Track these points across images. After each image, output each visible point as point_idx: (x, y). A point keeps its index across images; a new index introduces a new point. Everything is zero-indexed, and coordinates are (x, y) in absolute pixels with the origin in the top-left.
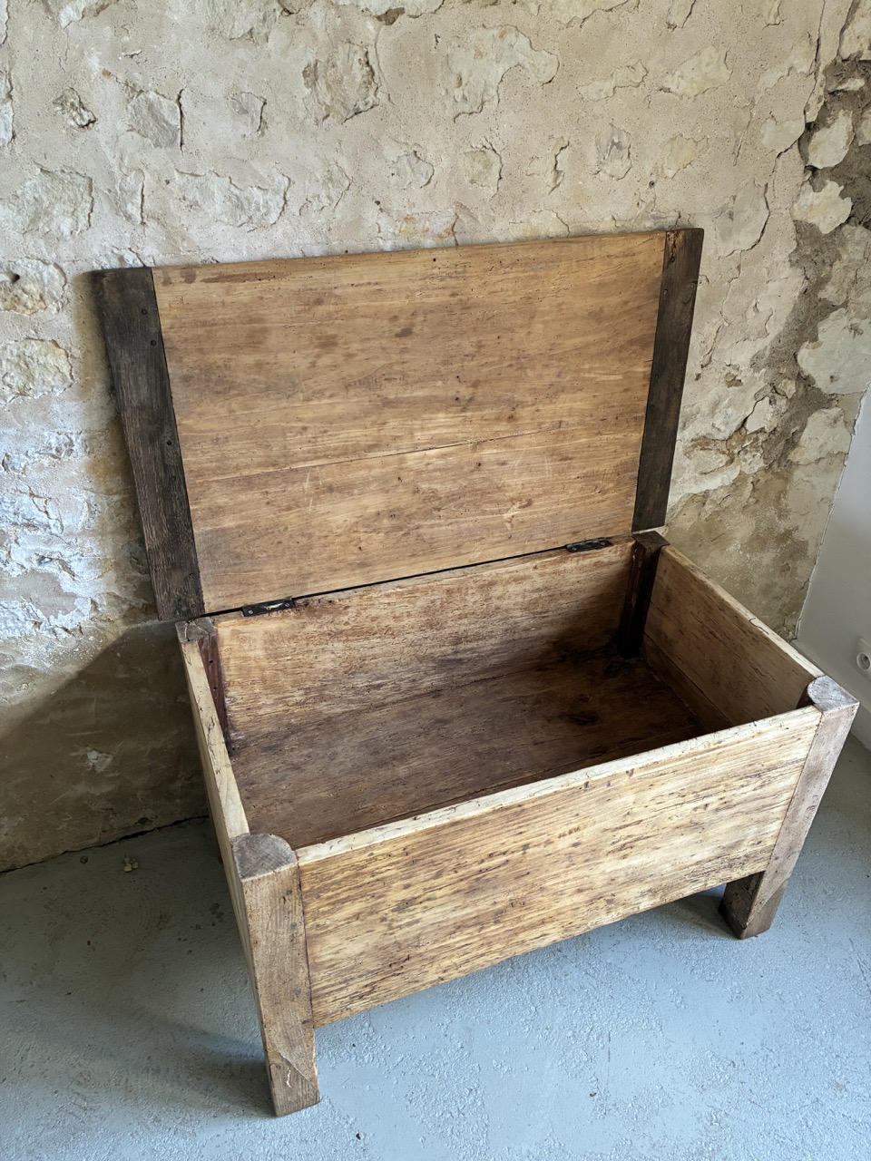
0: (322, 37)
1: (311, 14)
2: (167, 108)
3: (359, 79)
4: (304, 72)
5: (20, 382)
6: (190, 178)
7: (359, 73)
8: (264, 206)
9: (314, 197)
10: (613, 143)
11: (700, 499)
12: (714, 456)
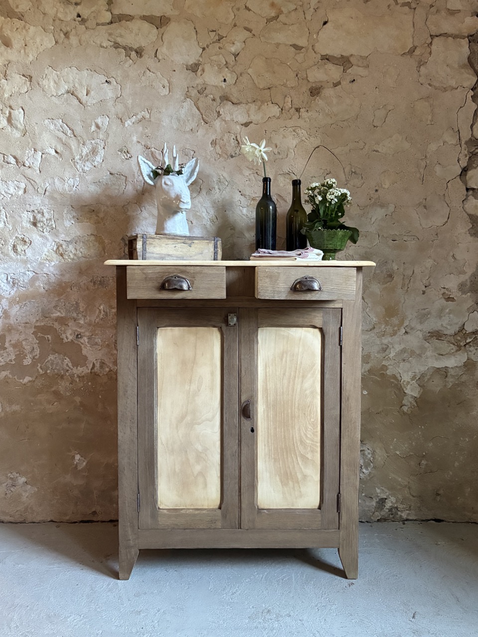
0: (219, 131)
1: (215, 123)
2: (158, 154)
3: (233, 144)
4: (211, 143)
7: (233, 143)
9: (212, 188)
10: (352, 172)
11: (442, 372)
12: (446, 345)
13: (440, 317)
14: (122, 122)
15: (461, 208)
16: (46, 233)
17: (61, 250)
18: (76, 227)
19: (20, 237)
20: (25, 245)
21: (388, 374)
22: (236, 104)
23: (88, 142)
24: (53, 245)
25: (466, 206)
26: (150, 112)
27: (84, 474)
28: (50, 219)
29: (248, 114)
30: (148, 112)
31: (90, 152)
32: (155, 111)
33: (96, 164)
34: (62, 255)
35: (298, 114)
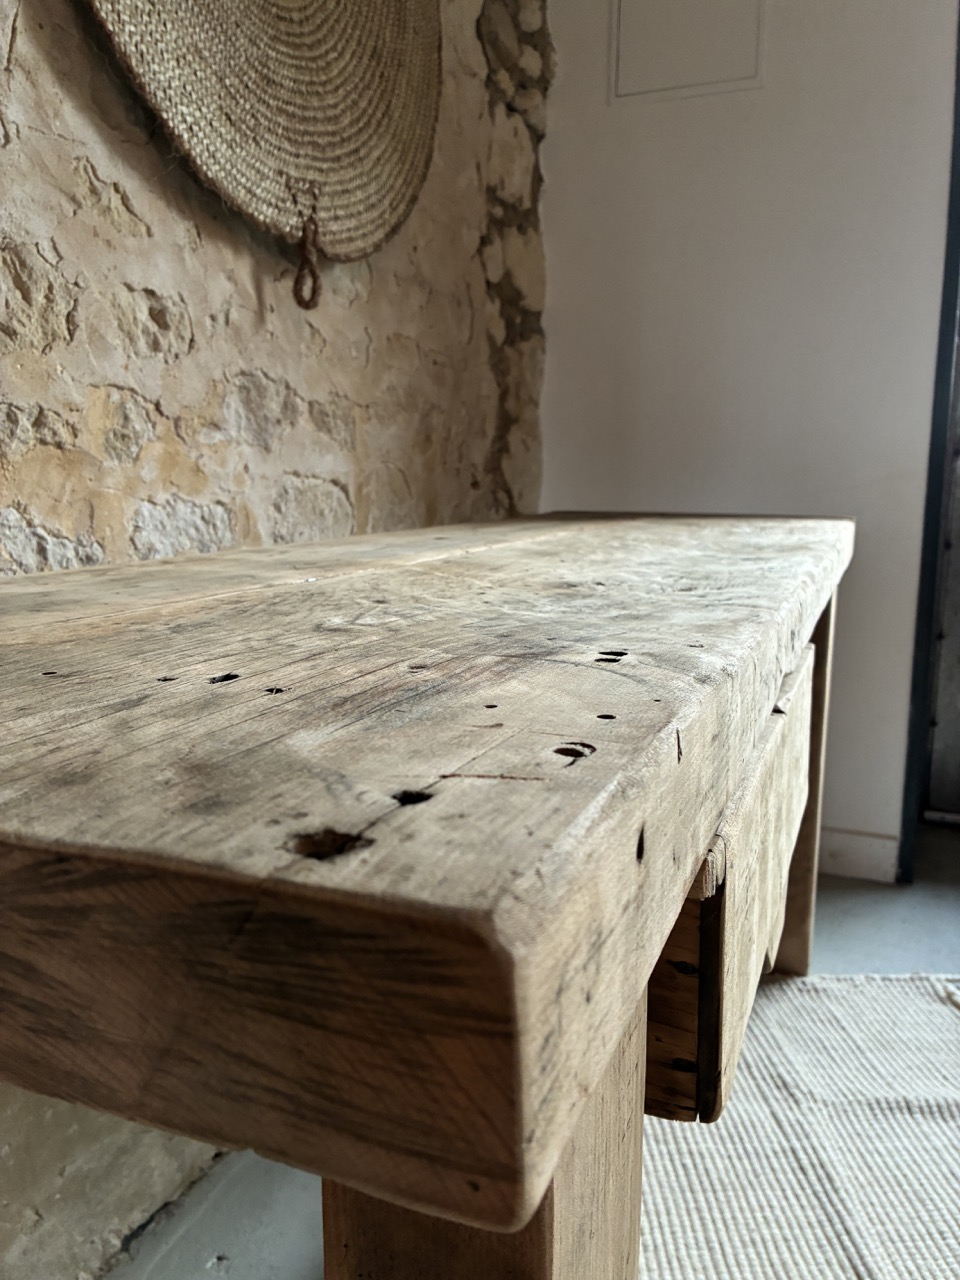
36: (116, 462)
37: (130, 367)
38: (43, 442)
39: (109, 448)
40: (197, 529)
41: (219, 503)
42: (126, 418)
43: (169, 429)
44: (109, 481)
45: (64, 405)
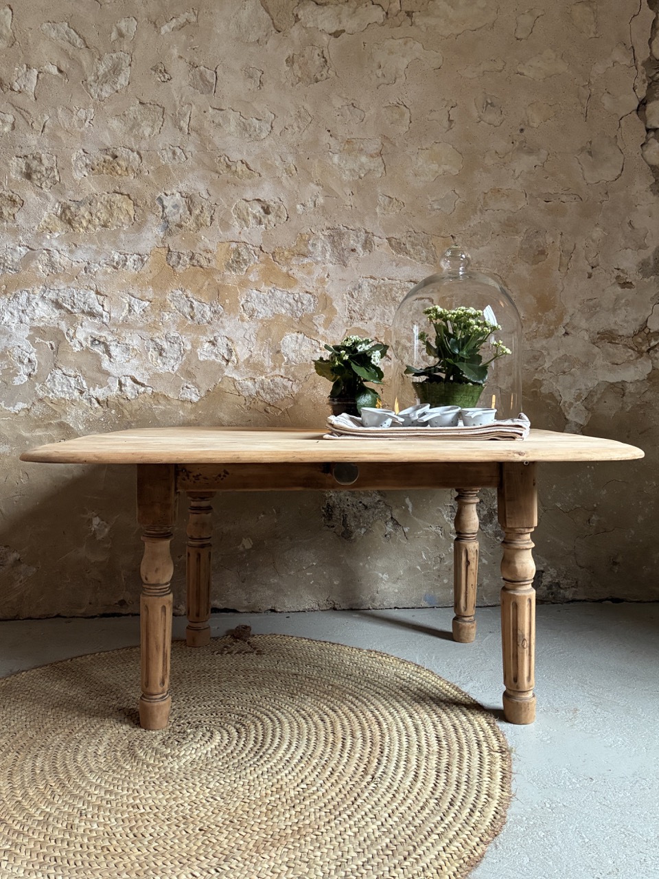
0: (297, 42)
1: (291, 31)
2: (209, 75)
3: (317, 63)
4: (287, 61)
5: (105, 218)
6: (218, 111)
7: (318, 61)
8: (259, 129)
9: (289, 126)
10: (488, 104)
11: (618, 390)
12: (622, 349)
13: (614, 310)
14: (156, 27)
15: (640, 155)
16: (46, 190)
17: (69, 214)
18: (90, 181)
19: (7, 195)
20: (14, 206)
21: (543, 391)
22: (321, 4)
23: (106, 56)
24: (57, 206)
25: (646, 153)
26: (196, 13)
27: (106, 546)
28: (52, 169)
29: (340, 18)
30: (195, 14)
31: (109, 71)
32: (204, 11)
33: (119, 88)
34: (69, 222)
35: (409, 19)
36: (233, 273)
37: (242, 233)
38: (193, 265)
39: (229, 267)
40: (290, 304)
41: (307, 292)
42: (239, 254)
43: (267, 258)
44: (229, 281)
45: (204, 251)
